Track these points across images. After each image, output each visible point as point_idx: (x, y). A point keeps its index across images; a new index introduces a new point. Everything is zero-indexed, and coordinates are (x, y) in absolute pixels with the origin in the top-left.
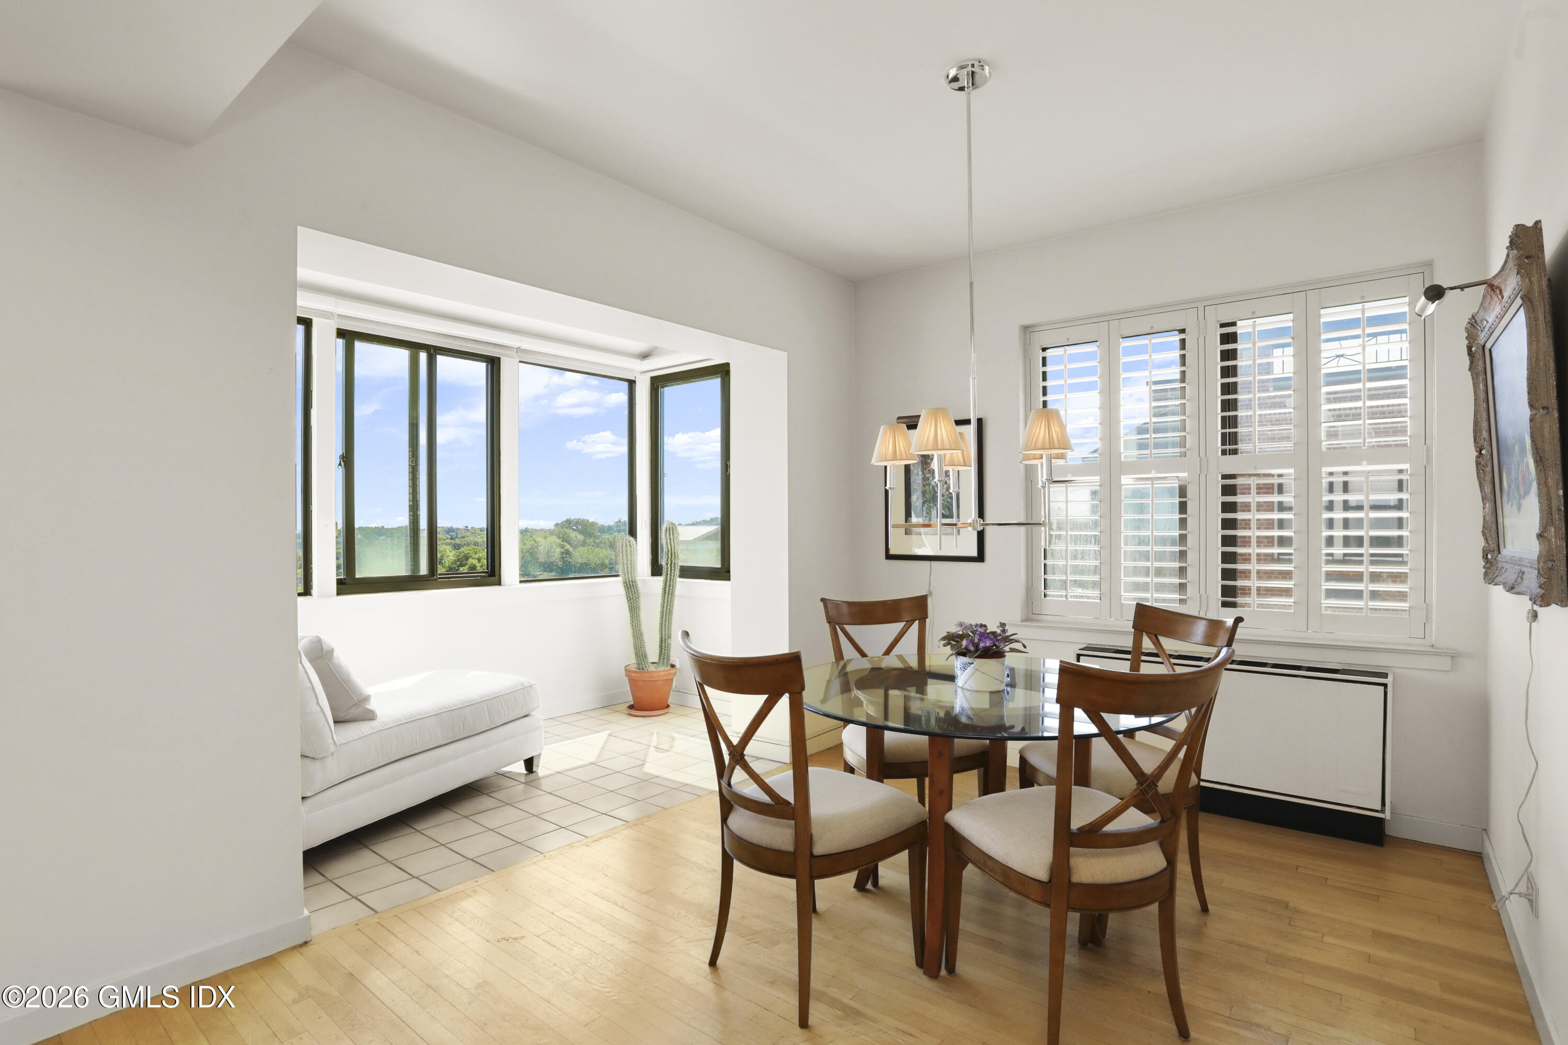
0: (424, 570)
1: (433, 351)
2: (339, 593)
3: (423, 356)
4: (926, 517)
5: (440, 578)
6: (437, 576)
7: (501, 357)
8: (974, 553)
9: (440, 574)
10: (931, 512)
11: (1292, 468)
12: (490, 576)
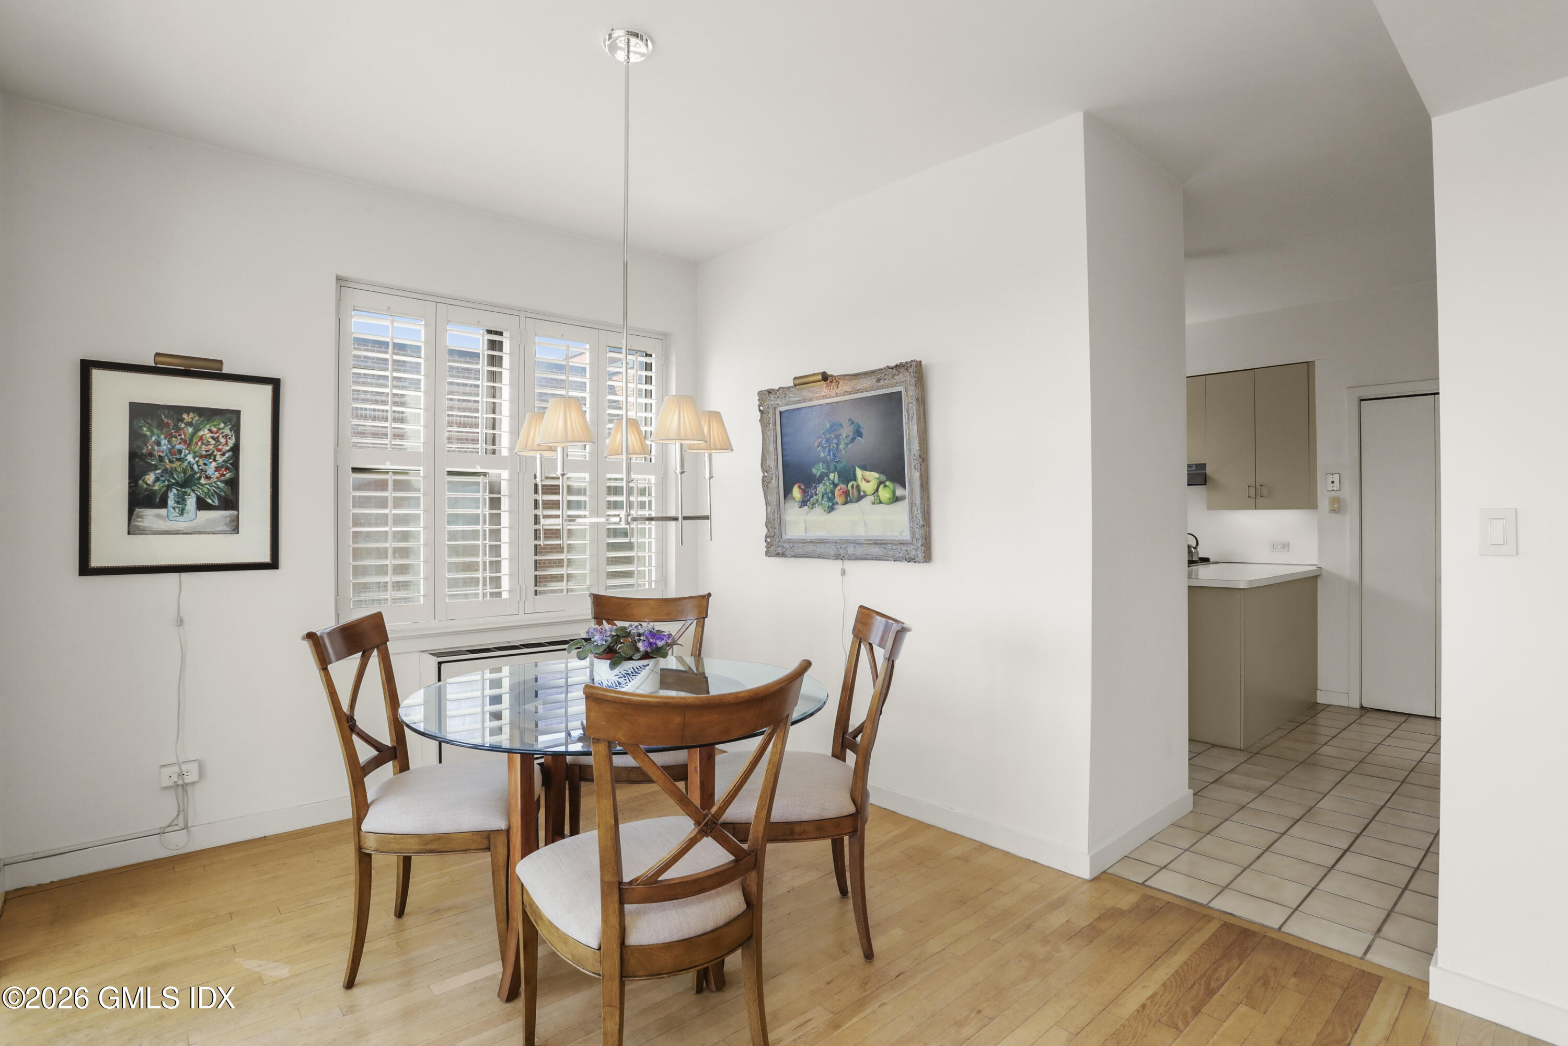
4: (174, 508)
8: (267, 559)
10: (184, 500)
11: (587, 473)
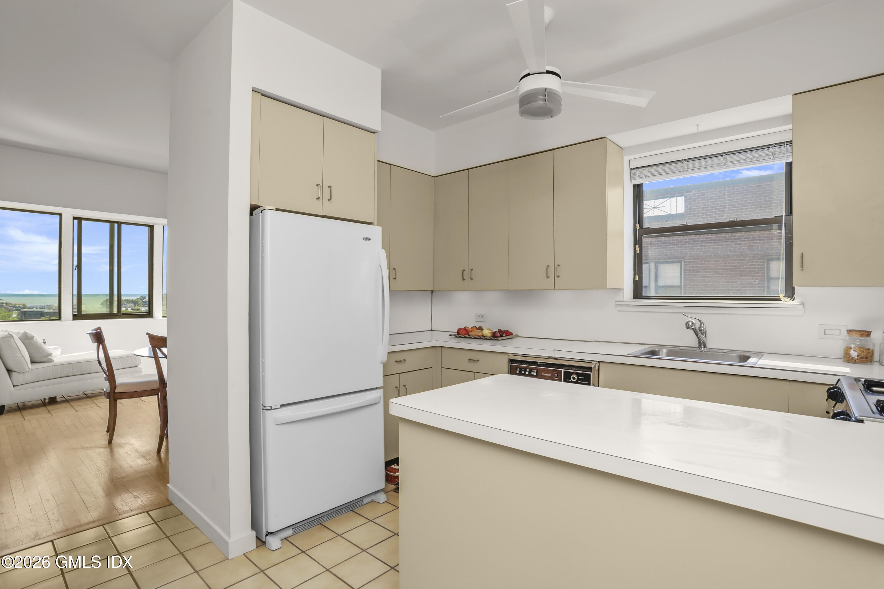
0: (115, 311)
1: (120, 224)
2: (74, 319)
3: (116, 225)
5: (122, 315)
6: (120, 313)
7: (154, 225)
9: (122, 313)
12: (148, 314)
